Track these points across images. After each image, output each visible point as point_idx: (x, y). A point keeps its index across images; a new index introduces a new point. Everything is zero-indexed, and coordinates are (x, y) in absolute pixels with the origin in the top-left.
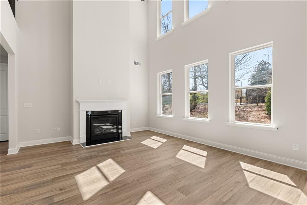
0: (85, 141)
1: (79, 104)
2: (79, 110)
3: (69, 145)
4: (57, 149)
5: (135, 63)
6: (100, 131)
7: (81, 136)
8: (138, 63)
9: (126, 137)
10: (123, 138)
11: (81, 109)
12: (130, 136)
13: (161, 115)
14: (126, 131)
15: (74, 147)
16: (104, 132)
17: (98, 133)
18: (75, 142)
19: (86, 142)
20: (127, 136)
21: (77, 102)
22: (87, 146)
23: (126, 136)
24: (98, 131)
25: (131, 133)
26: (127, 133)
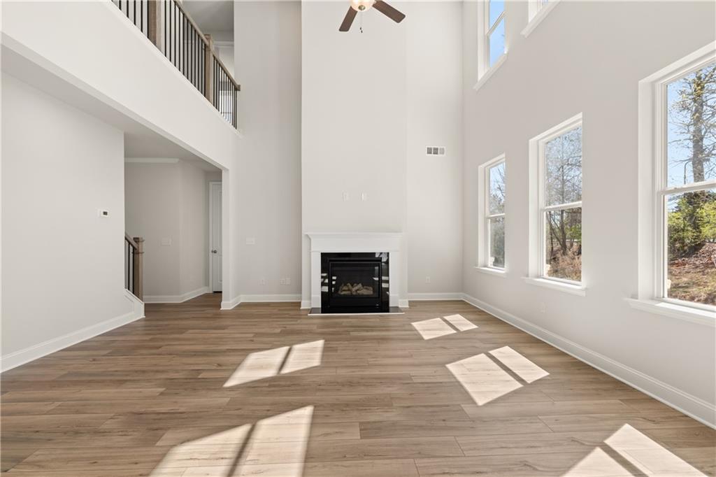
0: (319, 305)
1: (310, 239)
2: (310, 249)
3: (297, 308)
4: (275, 311)
5: (429, 151)
6: (349, 290)
7: (312, 296)
8: (437, 149)
9: (397, 309)
10: (391, 310)
11: (312, 250)
12: (408, 306)
13: (486, 266)
14: (397, 295)
15: (302, 313)
16: (354, 293)
17: (344, 295)
18: (305, 305)
19: (320, 307)
20: (400, 306)
21: (307, 235)
22: (322, 313)
23: (397, 307)
24: (344, 290)
25: (409, 302)
26: (400, 300)
